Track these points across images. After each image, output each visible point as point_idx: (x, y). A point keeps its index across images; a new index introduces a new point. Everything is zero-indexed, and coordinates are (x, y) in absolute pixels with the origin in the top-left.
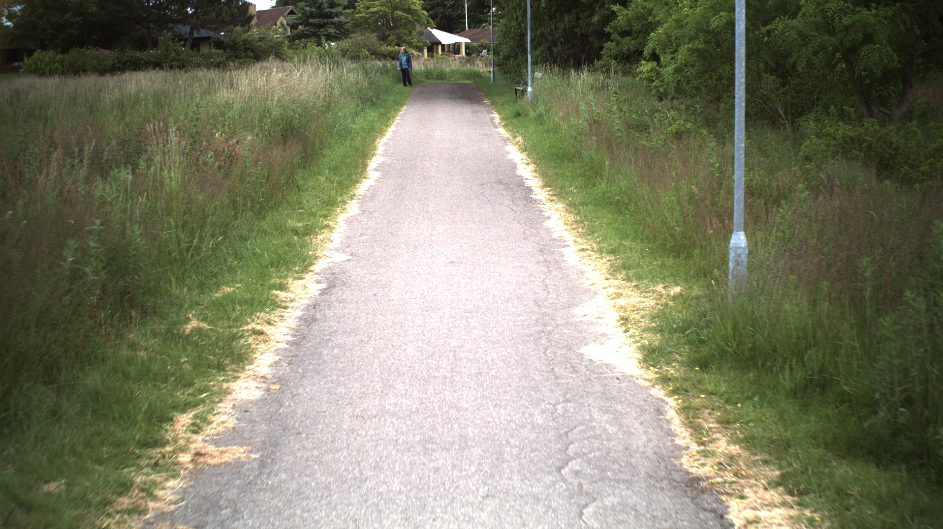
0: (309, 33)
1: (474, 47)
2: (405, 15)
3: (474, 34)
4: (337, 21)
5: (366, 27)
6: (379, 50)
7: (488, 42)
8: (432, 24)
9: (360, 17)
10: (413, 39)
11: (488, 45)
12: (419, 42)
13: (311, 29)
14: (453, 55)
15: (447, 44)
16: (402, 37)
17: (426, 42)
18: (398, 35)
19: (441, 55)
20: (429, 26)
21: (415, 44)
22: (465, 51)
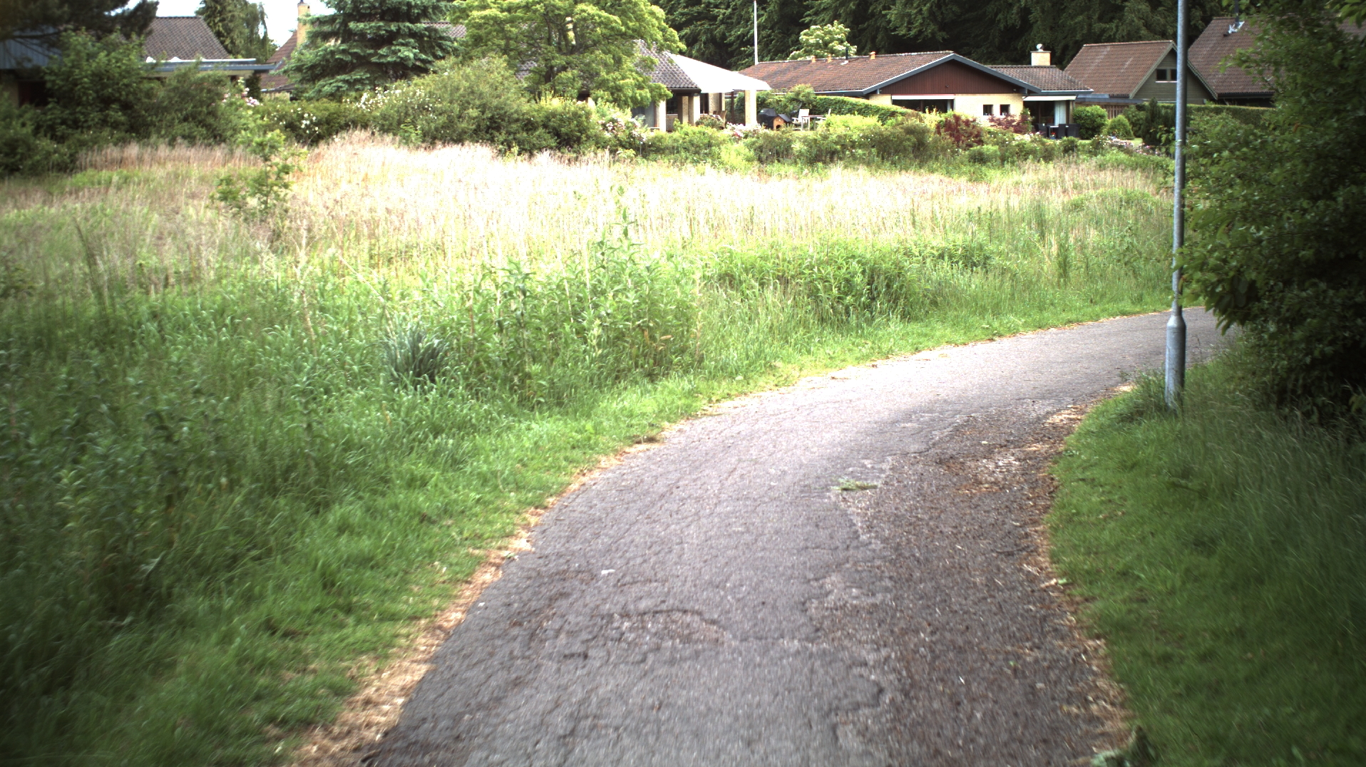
1: (778, 102)
2: (606, 15)
3: (775, 73)
4: (426, 29)
5: (499, 46)
6: (515, 107)
7: (811, 90)
8: (674, 42)
9: (484, 17)
10: (623, 78)
11: (812, 97)
12: (640, 87)
13: (356, 47)
14: (730, 126)
15: (715, 95)
16: (598, 74)
17: (659, 88)
18: (586, 68)
19: (698, 124)
20: (669, 48)
21: (630, 94)
22: (758, 112)
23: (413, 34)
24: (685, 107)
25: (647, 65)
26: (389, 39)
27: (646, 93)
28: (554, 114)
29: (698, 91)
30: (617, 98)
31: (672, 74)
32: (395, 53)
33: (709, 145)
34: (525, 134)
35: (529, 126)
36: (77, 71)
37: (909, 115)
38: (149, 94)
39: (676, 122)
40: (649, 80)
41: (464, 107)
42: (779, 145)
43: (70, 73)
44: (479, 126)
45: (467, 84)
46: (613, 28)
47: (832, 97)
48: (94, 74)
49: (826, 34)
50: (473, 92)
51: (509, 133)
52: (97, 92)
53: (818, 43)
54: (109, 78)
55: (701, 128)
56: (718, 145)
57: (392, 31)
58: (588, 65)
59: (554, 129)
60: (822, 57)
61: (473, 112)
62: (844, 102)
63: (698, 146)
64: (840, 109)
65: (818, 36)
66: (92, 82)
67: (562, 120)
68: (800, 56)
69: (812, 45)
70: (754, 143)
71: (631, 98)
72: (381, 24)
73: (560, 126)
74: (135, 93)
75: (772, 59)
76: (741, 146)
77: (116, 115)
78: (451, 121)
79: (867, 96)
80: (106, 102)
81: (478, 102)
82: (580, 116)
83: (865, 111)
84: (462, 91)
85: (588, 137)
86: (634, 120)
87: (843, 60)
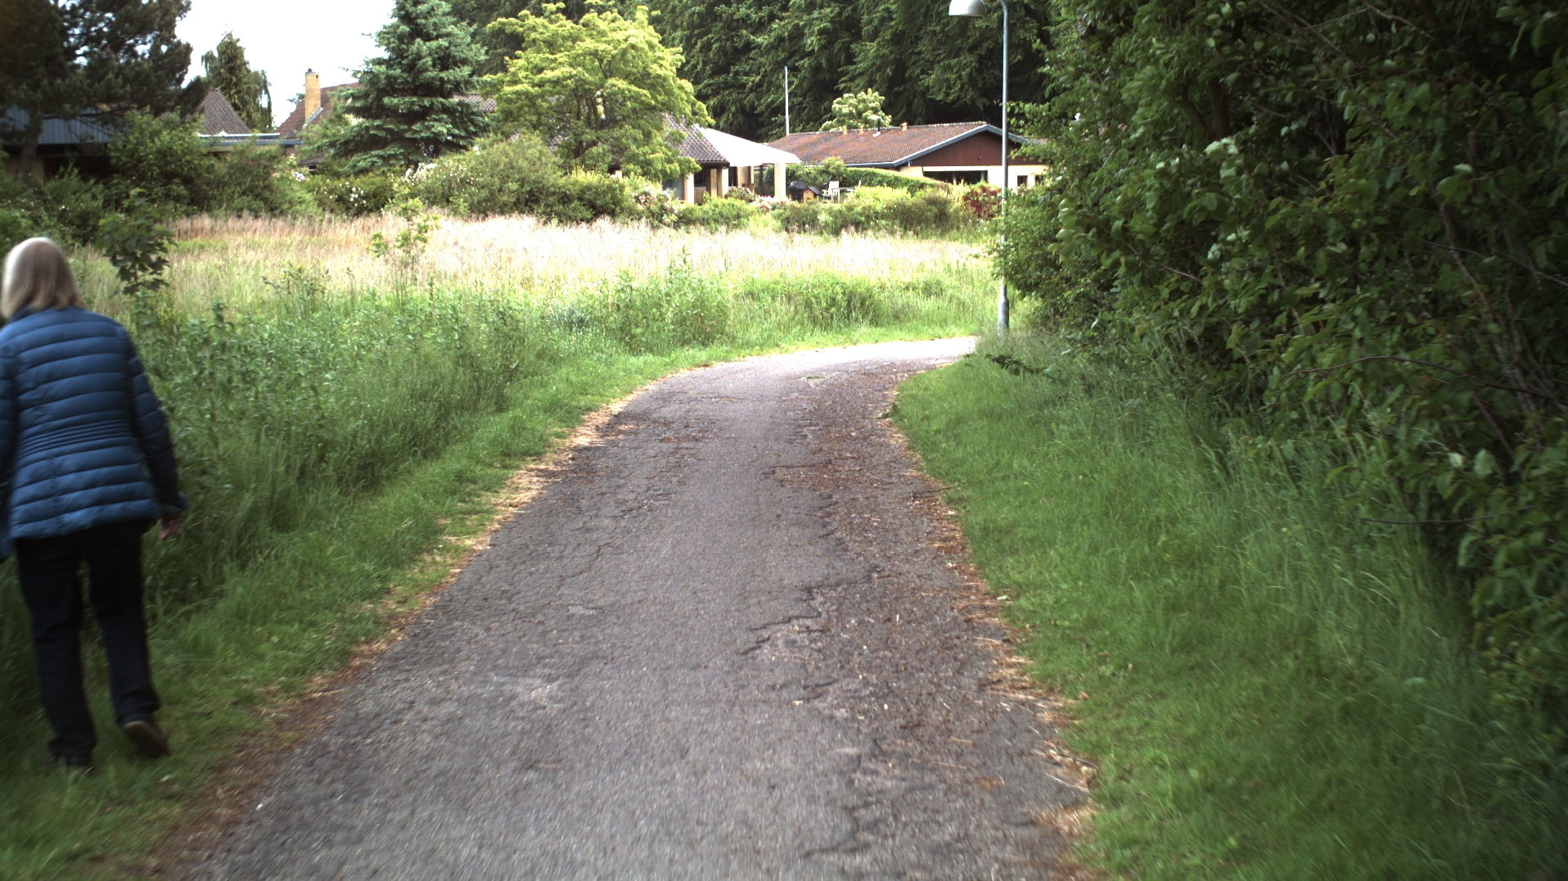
0: (382, 134)
1: (808, 174)
2: (634, 88)
3: (806, 145)
4: (460, 104)
5: (530, 121)
6: (552, 181)
7: (841, 163)
8: (704, 116)
9: (516, 93)
10: (653, 153)
11: (842, 169)
12: (670, 161)
13: (390, 122)
14: (759, 198)
15: (744, 168)
16: (627, 148)
17: (689, 162)
18: (615, 143)
19: (726, 197)
20: (698, 121)
21: (659, 167)
22: (787, 185)
23: (445, 110)
24: (713, 180)
25: (676, 139)
26: (422, 115)
27: (676, 166)
28: (589, 188)
29: (727, 165)
30: (647, 170)
31: (700, 147)
32: (428, 128)
33: (738, 217)
34: (561, 207)
35: (565, 199)
36: (142, 148)
37: (938, 187)
38: (210, 169)
39: (706, 195)
40: (677, 153)
41: (504, 179)
42: (806, 216)
43: (135, 151)
44: (518, 199)
45: (506, 160)
46: (642, 103)
47: (863, 169)
48: (159, 151)
49: (859, 102)
50: (512, 168)
51: (547, 206)
52: (159, 167)
53: (851, 112)
54: (172, 156)
55: (731, 200)
56: (747, 217)
57: (425, 107)
58: (616, 139)
59: (590, 201)
60: (856, 127)
61: (514, 186)
62: (874, 174)
63: (727, 218)
64: (870, 180)
65: (851, 105)
66: (156, 159)
67: (597, 193)
68: (832, 126)
69: (845, 115)
70: (781, 215)
71: (661, 171)
72: (415, 99)
73: (595, 199)
74: (195, 169)
75: (803, 131)
76: (769, 217)
77: (179, 189)
78: (492, 194)
79: (898, 168)
80: (169, 177)
81: (517, 176)
82: (615, 189)
83: (894, 183)
84: (502, 166)
85: (622, 210)
86: (665, 193)
87: (875, 132)
